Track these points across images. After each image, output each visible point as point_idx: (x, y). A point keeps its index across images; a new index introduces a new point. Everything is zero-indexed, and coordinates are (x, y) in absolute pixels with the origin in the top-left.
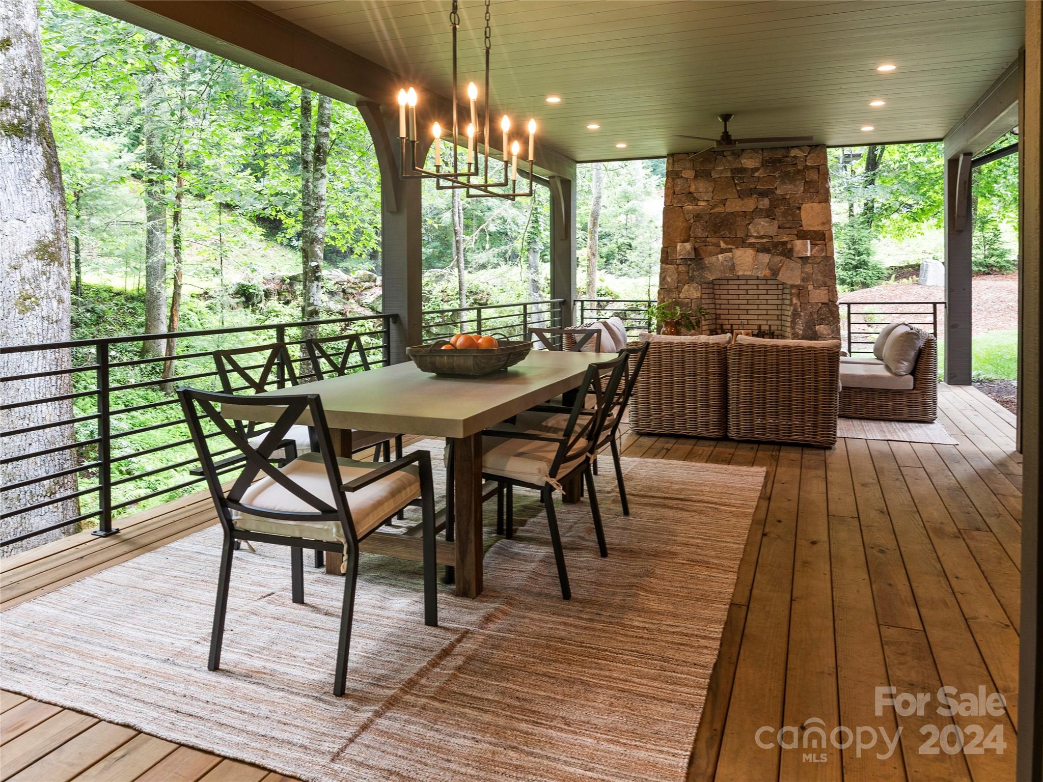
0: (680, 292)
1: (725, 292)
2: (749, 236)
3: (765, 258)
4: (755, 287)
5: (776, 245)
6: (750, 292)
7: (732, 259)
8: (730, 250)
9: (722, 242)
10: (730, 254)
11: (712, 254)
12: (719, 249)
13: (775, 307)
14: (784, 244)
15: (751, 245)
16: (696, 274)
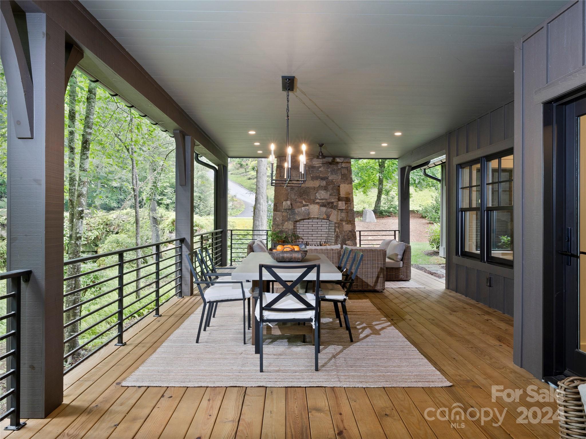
0: (283, 226)
1: (302, 226)
2: (316, 199)
3: (324, 209)
4: (316, 223)
5: (329, 203)
6: (314, 226)
7: (308, 209)
8: (307, 205)
9: (303, 201)
10: (307, 207)
11: (299, 207)
12: (302, 205)
13: (325, 233)
14: (332, 203)
15: (318, 203)
16: (291, 217)
